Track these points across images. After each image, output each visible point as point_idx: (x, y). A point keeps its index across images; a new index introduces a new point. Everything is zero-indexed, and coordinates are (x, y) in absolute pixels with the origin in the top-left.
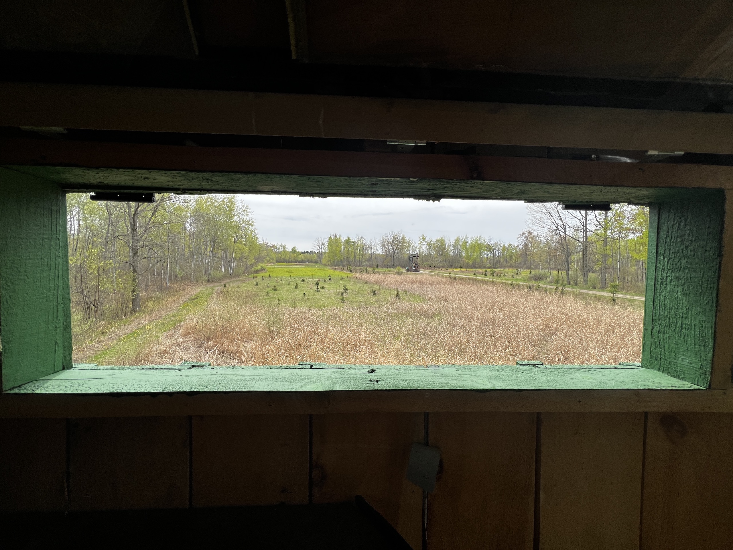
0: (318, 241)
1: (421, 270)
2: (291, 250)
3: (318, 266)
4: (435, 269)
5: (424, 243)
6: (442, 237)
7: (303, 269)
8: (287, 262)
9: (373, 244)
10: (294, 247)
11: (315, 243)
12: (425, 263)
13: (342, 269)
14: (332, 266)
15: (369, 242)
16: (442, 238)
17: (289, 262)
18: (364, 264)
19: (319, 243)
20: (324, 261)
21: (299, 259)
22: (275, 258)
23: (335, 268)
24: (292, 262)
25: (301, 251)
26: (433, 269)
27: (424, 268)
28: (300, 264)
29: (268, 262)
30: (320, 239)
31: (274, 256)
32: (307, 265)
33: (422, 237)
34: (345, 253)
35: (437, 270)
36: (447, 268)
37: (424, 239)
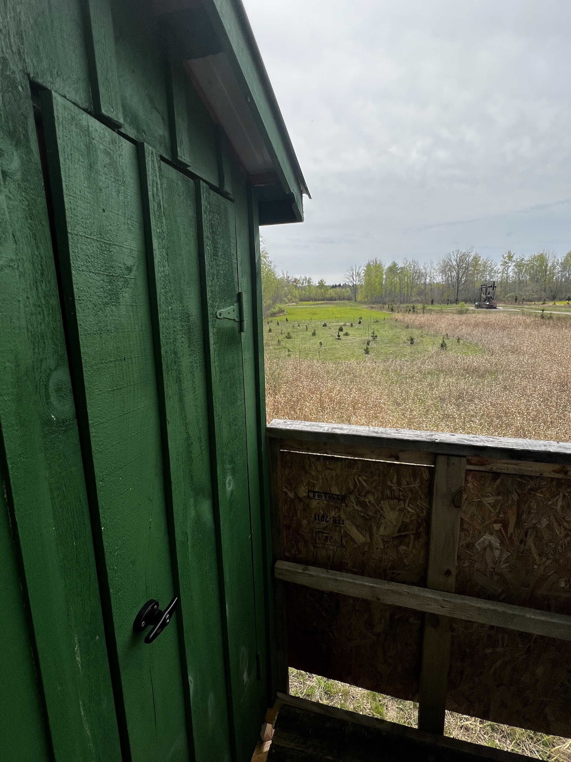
0: (352, 270)
1: (501, 305)
2: (318, 285)
3: (351, 304)
4: (525, 303)
5: (510, 264)
6: (541, 252)
7: (330, 309)
8: (312, 301)
9: (428, 270)
10: (321, 281)
11: (348, 274)
12: (509, 295)
13: (381, 307)
14: (370, 304)
15: (422, 267)
16: (542, 254)
17: (316, 300)
18: (414, 299)
19: (353, 274)
20: (359, 297)
21: (328, 296)
22: (298, 296)
23: (372, 306)
24: (319, 300)
25: (331, 285)
26: (521, 303)
27: (505, 303)
28: (329, 303)
29: (290, 301)
30: (354, 268)
31: (296, 293)
32: (337, 303)
33: (507, 255)
34: (388, 285)
35: (527, 304)
36: (545, 300)
37: (510, 257)
